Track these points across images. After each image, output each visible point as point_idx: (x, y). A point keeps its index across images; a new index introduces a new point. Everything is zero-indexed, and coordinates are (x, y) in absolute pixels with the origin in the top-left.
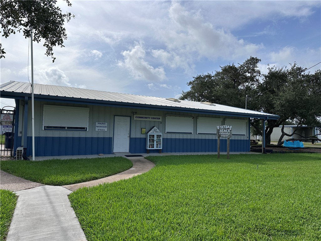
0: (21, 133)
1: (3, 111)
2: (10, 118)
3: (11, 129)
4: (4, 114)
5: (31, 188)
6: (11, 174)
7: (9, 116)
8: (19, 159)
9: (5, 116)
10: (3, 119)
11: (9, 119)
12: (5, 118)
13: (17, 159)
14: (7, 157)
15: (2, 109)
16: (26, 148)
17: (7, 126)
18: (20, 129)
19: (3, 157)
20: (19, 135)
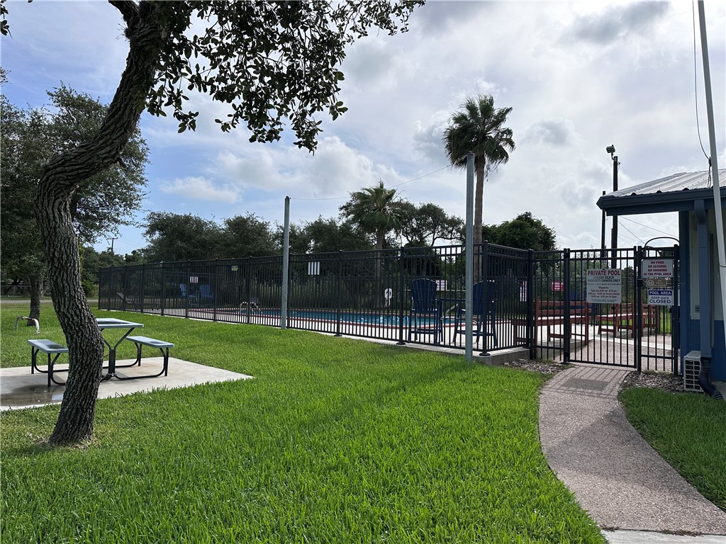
0: (697, 309)
1: (647, 251)
2: (666, 270)
3: (671, 298)
4: (649, 258)
5: (689, 533)
6: (647, 440)
7: (663, 262)
8: (692, 387)
9: (653, 265)
10: (647, 272)
11: (662, 273)
12: (652, 268)
13: (687, 387)
14: (663, 376)
15: (643, 247)
16: (710, 356)
17: (660, 292)
18: (695, 299)
19: (653, 373)
20: (695, 315)
